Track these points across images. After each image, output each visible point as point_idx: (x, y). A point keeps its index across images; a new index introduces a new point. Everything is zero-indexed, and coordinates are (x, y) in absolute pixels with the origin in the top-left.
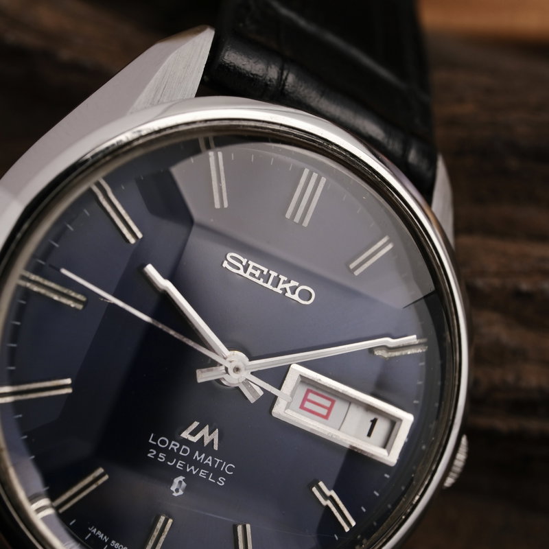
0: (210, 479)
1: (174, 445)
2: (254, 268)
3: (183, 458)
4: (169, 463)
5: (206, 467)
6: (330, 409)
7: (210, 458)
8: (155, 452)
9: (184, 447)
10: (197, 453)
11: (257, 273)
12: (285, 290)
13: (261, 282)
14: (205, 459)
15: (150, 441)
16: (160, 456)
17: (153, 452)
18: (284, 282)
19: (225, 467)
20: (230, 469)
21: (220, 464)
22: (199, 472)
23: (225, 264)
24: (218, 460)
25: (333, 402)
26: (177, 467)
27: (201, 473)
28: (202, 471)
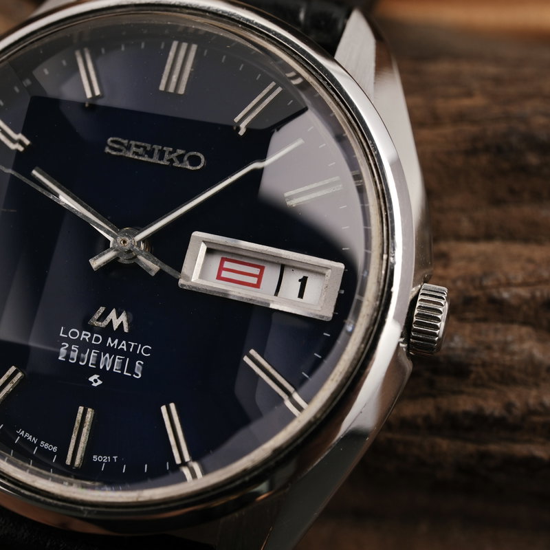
1: (85, 335)
2: (137, 146)
3: (95, 347)
5: (121, 352)
7: (124, 342)
8: (67, 345)
9: (95, 335)
10: (110, 340)
11: (141, 151)
12: (171, 161)
13: (146, 159)
14: (118, 345)
15: (61, 335)
17: (65, 346)
18: (170, 153)
19: (141, 350)
20: (146, 351)
21: (135, 347)
22: (115, 358)
23: (107, 150)
24: (133, 344)
27: (117, 360)
28: (117, 357)
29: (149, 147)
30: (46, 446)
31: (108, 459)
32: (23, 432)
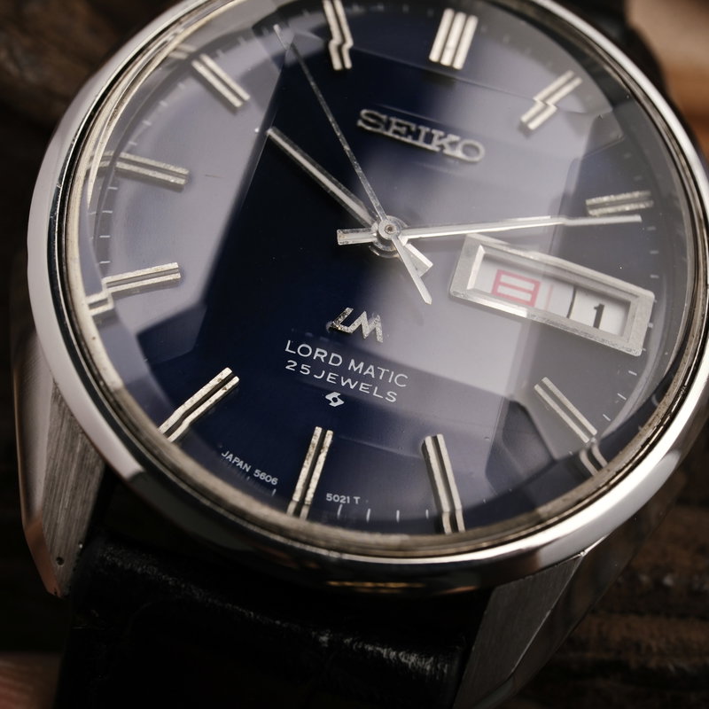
0: (374, 394)
1: (319, 353)
2: (398, 124)
3: (334, 369)
4: (316, 376)
5: (367, 379)
6: (534, 294)
7: (372, 367)
8: (295, 364)
10: (353, 362)
11: (403, 130)
12: (442, 147)
13: (409, 140)
14: (364, 369)
15: (287, 350)
16: (303, 368)
17: (292, 363)
18: (440, 138)
19: (394, 378)
20: (401, 380)
21: (387, 375)
22: (358, 386)
23: (360, 123)
24: (383, 370)
25: (537, 285)
26: (328, 380)
27: (361, 387)
28: (362, 384)
29: (413, 127)
30: (263, 476)
31: (346, 500)
32: (231, 455)
